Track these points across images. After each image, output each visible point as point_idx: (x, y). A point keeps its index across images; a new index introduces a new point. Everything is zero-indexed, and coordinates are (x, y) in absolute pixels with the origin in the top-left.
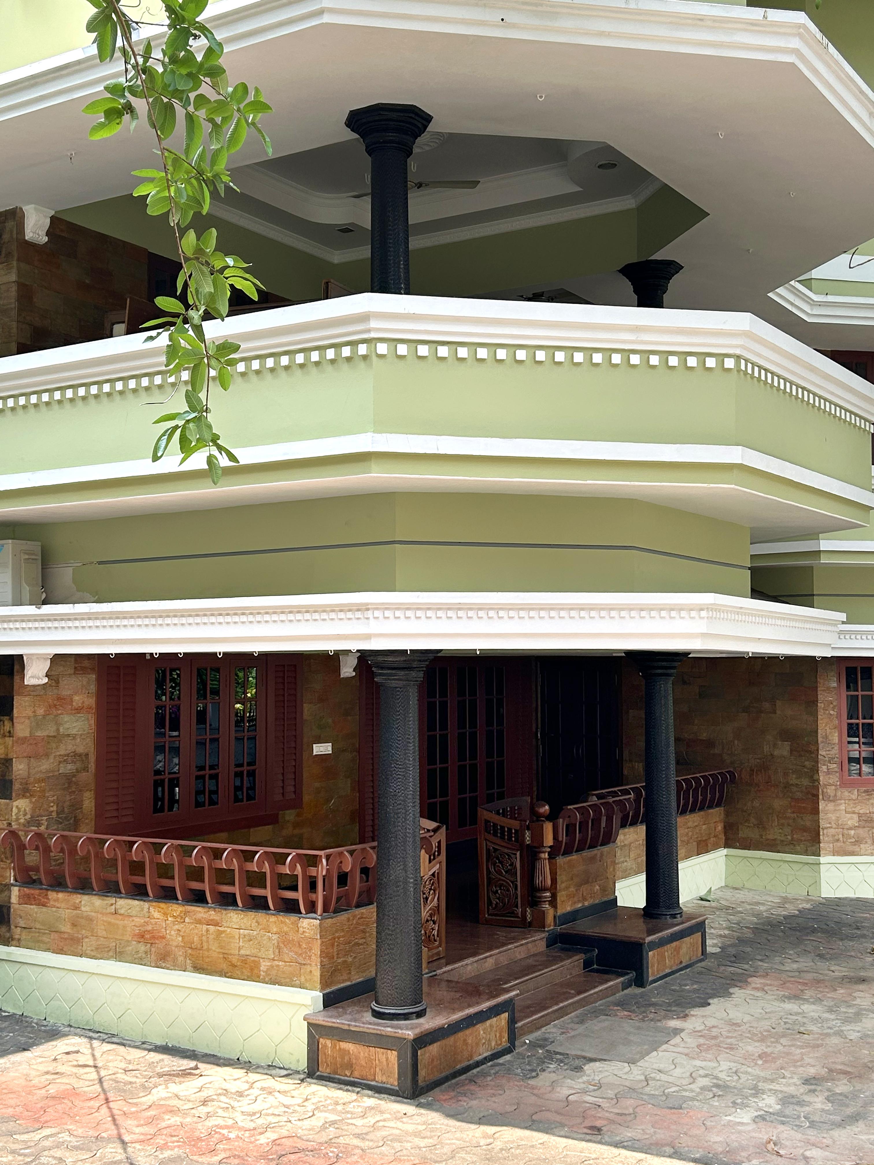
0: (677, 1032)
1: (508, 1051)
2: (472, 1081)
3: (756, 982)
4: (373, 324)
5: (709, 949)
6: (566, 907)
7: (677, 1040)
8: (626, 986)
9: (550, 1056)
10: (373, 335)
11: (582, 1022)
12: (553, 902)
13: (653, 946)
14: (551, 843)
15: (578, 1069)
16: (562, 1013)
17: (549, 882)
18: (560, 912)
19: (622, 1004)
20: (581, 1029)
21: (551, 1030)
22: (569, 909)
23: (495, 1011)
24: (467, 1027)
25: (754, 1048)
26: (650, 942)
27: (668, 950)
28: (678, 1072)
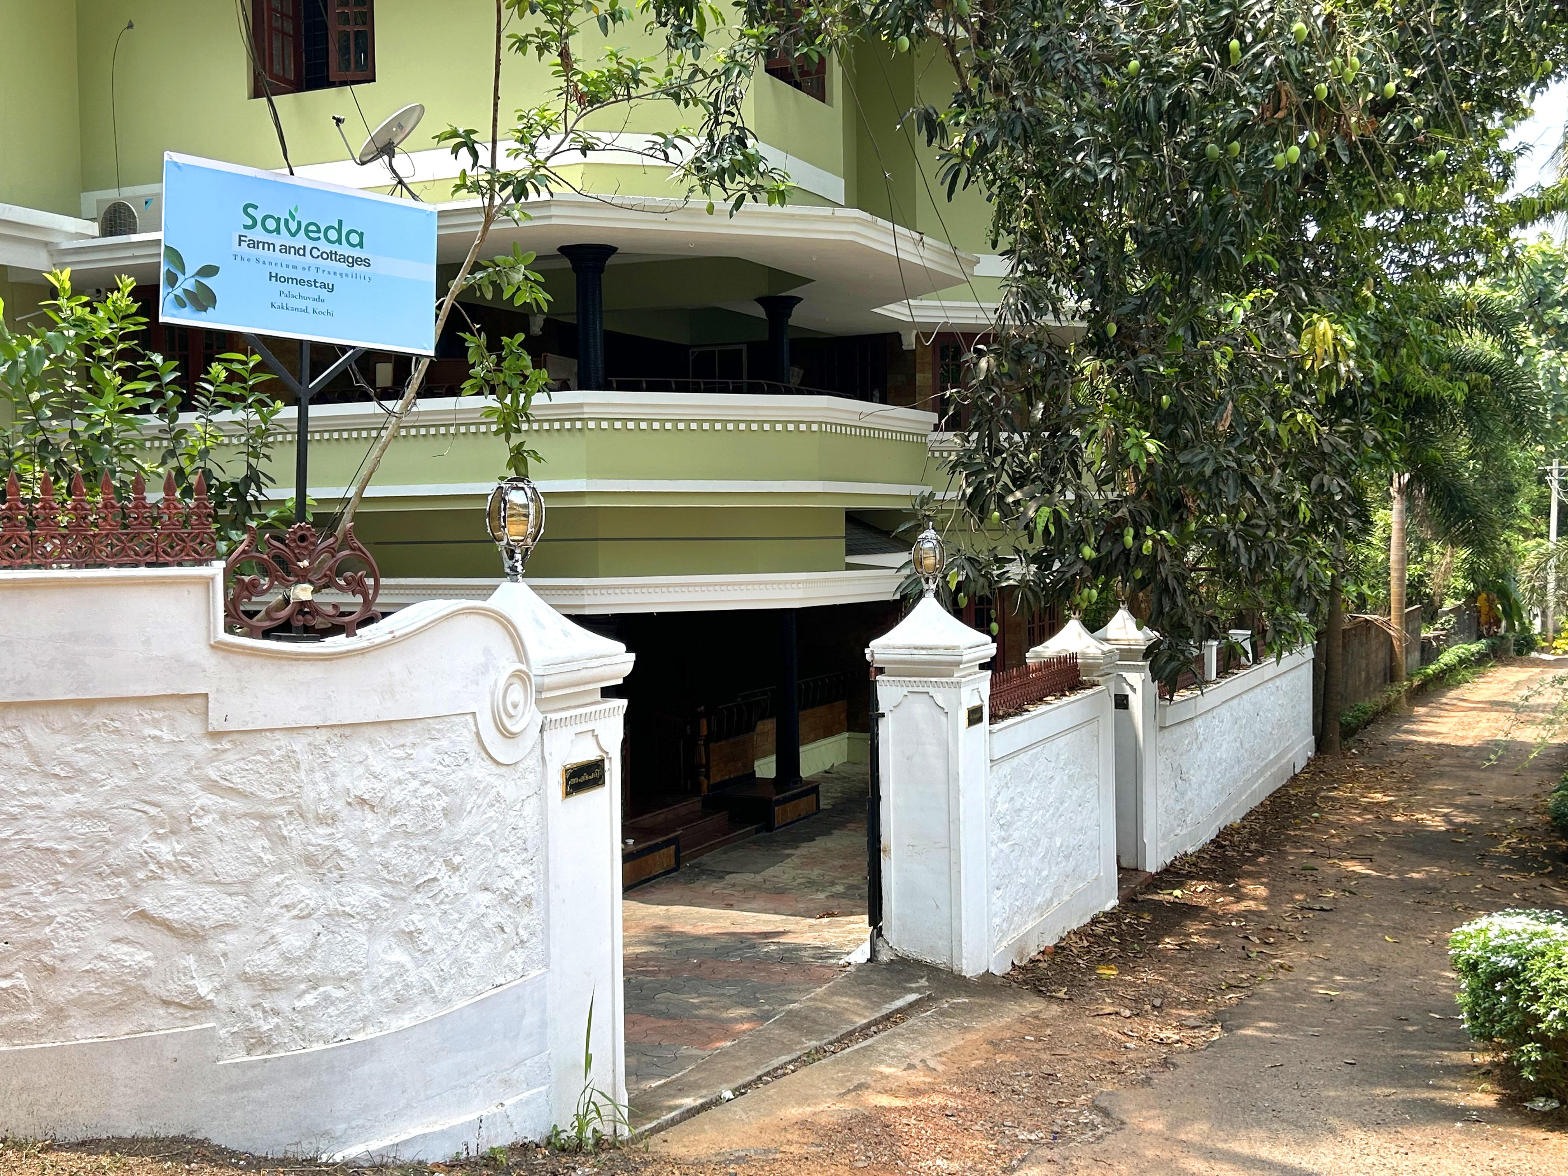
0: (789, 856)
1: (675, 870)
2: (652, 886)
3: (851, 826)
4: (585, 410)
5: (822, 807)
6: (716, 778)
7: (789, 860)
8: (758, 831)
9: (703, 872)
10: (586, 416)
11: (726, 853)
12: (707, 776)
13: (778, 803)
14: (705, 733)
15: (722, 878)
16: (711, 848)
17: (704, 761)
18: (711, 782)
19: (754, 842)
20: (724, 857)
21: (705, 858)
22: (718, 780)
23: (666, 844)
24: (649, 853)
25: (838, 863)
26: (776, 801)
27: (789, 806)
28: (786, 876)
